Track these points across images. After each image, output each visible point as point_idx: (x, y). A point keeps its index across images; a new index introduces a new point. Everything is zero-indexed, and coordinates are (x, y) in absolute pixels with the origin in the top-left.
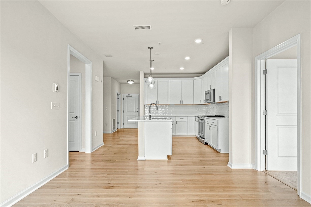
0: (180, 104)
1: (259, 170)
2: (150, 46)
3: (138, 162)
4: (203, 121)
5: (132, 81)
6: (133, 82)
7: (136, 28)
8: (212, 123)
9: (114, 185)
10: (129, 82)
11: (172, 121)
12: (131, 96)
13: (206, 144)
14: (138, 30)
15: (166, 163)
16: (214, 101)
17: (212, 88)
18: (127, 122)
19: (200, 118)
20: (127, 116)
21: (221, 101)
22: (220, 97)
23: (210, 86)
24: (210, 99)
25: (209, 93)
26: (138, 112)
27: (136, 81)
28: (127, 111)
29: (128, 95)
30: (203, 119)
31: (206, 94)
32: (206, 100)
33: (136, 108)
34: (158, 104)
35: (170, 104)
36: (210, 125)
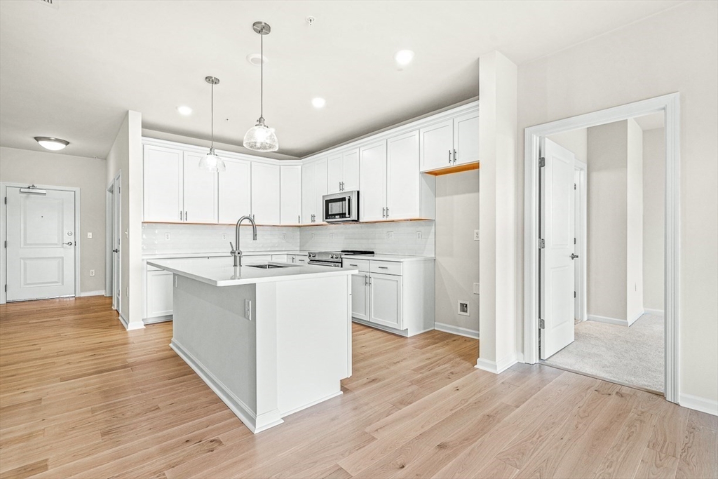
3: (259, 440)
5: (57, 140)
6: (61, 146)
8: (373, 270)
10: (43, 143)
12: (44, 192)
16: (358, 218)
17: (347, 189)
18: (22, 279)
19: (317, 258)
20: (22, 261)
21: (389, 219)
22: (386, 211)
23: (341, 184)
24: (349, 214)
25: (343, 199)
26: (73, 244)
27: (75, 144)
28: (25, 244)
29: (29, 188)
30: (336, 260)
31: (327, 202)
32: (328, 216)
33: (66, 232)
34: (185, 222)
35: (220, 223)
36: (368, 274)
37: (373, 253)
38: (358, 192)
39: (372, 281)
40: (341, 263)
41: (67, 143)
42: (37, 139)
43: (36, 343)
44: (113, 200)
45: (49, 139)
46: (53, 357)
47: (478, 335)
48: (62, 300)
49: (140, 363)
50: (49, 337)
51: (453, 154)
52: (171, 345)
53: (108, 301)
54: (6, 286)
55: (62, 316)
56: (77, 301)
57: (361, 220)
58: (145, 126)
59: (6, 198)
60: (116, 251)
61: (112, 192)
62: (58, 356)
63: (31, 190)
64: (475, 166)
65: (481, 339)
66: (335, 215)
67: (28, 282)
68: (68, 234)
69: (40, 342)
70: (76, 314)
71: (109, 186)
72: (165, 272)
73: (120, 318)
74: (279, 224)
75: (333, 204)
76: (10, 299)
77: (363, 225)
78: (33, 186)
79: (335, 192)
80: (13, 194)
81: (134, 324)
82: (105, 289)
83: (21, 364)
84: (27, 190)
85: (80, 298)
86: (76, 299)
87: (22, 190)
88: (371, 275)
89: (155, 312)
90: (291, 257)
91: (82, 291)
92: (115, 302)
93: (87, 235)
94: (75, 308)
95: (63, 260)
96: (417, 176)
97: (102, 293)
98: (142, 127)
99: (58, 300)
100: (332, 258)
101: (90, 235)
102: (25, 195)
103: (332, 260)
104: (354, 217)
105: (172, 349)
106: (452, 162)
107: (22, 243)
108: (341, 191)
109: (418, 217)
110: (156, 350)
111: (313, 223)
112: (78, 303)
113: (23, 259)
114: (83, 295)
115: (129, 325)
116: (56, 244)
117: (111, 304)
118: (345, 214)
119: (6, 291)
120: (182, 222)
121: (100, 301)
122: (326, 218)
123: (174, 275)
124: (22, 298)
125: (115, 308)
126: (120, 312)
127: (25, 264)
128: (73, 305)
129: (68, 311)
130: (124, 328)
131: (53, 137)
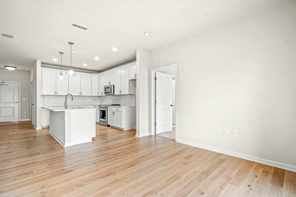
0: (79, 95)
1: (153, 135)
2: (71, 42)
3: (65, 149)
4: (106, 109)
5: (12, 67)
6: (14, 69)
7: (74, 25)
8: (117, 110)
9: (72, 169)
10: (7, 68)
11: (97, 109)
12: (7, 84)
13: (109, 126)
14: (73, 27)
15: (91, 144)
16: (114, 94)
17: (111, 84)
19: (101, 107)
21: (121, 94)
22: (121, 91)
23: (109, 83)
24: (111, 92)
25: (109, 88)
26: (18, 102)
27: (19, 68)
29: (2, 83)
30: (106, 107)
31: (105, 88)
32: (106, 93)
33: (15, 98)
34: (57, 95)
36: (114, 111)
37: (120, 105)
38: (114, 85)
39: (115, 113)
40: (107, 108)
41: (16, 68)
42: (5, 66)
44: (32, 87)
45: (10, 67)
48: (14, 122)
49: (39, 136)
52: (49, 133)
53: (31, 122)
55: (14, 126)
58: (42, 63)
60: (33, 105)
61: (32, 84)
63: (2, 84)
64: (136, 80)
68: (16, 99)
69: (7, 132)
70: (19, 126)
71: (31, 82)
73: (34, 127)
74: (91, 96)
75: (107, 89)
77: (116, 96)
78: (4, 82)
81: (38, 128)
85: (20, 121)
86: (19, 122)
88: (115, 112)
89: (45, 124)
90: (94, 106)
91: (21, 119)
92: (33, 122)
94: (19, 124)
95: (14, 108)
97: (29, 120)
98: (41, 63)
99: (12, 122)
101: (24, 99)
103: (105, 107)
104: (113, 93)
108: (109, 85)
109: (128, 94)
110: (45, 133)
112: (20, 123)
114: (22, 120)
116: (12, 102)
117: (32, 123)
123: (50, 111)
126: (34, 125)
128: (18, 123)
129: (16, 125)
130: (35, 129)
131: (11, 66)
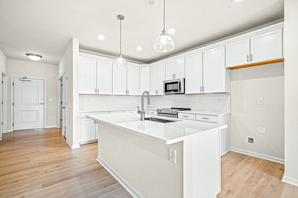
0: (126, 94)
5: (36, 55)
6: (39, 58)
12: (30, 80)
17: (177, 78)
18: (21, 120)
19: (162, 112)
20: (20, 112)
22: (203, 88)
23: (174, 75)
24: (180, 90)
26: (43, 104)
27: (45, 57)
28: (22, 104)
29: (24, 78)
31: (166, 84)
34: (98, 94)
35: (113, 94)
37: (190, 109)
38: (184, 79)
40: (177, 115)
41: (41, 57)
42: (27, 55)
43: (28, 157)
44: (62, 83)
45: (33, 55)
46: (37, 167)
47: (284, 162)
48: (38, 130)
50: (33, 153)
51: (250, 57)
52: (98, 160)
53: (59, 131)
54: (13, 123)
56: (45, 131)
57: (185, 93)
59: (13, 83)
60: (64, 108)
61: (61, 80)
62: (39, 166)
63: (24, 79)
64: (282, 60)
65: (285, 164)
66: (170, 91)
67: (23, 122)
68: (41, 99)
69: (29, 156)
70: (45, 138)
71: (60, 76)
72: (89, 119)
73: (66, 141)
74: (139, 95)
75: (169, 85)
76: (15, 129)
77: (187, 95)
78: (26, 77)
79: (170, 79)
80: (17, 81)
81: (75, 146)
82: (57, 125)
83: (21, 172)
84: (23, 79)
85: (46, 129)
86: (44, 129)
87: (21, 79)
89: (85, 140)
91: (47, 125)
92: (63, 132)
93: (49, 99)
94: (44, 135)
95: (38, 112)
96: (224, 69)
97: (56, 126)
99: (36, 130)
100: (172, 112)
101: (50, 100)
102: (22, 81)
104: (182, 91)
105: (98, 163)
106: (249, 61)
107: (21, 104)
108: (174, 79)
109: (224, 92)
110: (91, 163)
111: (157, 95)
113: (21, 111)
114: (47, 127)
115: (73, 146)
116: (35, 104)
117: (61, 132)
118: (178, 90)
119: (13, 126)
120: (96, 94)
121: (55, 131)
122: (165, 92)
124: (21, 129)
125: (63, 135)
126: (67, 138)
127: (22, 113)
128: (43, 133)
129: (41, 137)
130: (71, 149)
131: (35, 53)
